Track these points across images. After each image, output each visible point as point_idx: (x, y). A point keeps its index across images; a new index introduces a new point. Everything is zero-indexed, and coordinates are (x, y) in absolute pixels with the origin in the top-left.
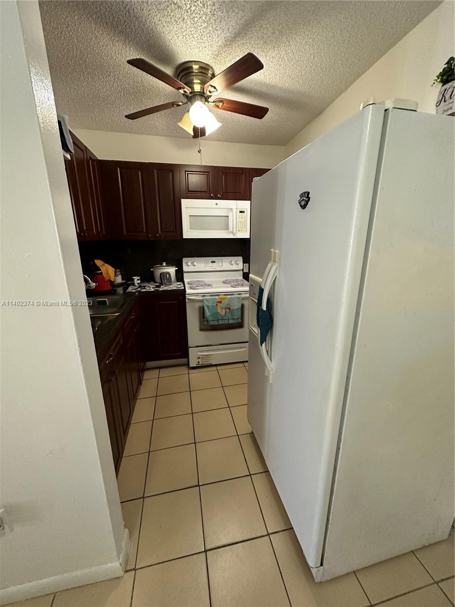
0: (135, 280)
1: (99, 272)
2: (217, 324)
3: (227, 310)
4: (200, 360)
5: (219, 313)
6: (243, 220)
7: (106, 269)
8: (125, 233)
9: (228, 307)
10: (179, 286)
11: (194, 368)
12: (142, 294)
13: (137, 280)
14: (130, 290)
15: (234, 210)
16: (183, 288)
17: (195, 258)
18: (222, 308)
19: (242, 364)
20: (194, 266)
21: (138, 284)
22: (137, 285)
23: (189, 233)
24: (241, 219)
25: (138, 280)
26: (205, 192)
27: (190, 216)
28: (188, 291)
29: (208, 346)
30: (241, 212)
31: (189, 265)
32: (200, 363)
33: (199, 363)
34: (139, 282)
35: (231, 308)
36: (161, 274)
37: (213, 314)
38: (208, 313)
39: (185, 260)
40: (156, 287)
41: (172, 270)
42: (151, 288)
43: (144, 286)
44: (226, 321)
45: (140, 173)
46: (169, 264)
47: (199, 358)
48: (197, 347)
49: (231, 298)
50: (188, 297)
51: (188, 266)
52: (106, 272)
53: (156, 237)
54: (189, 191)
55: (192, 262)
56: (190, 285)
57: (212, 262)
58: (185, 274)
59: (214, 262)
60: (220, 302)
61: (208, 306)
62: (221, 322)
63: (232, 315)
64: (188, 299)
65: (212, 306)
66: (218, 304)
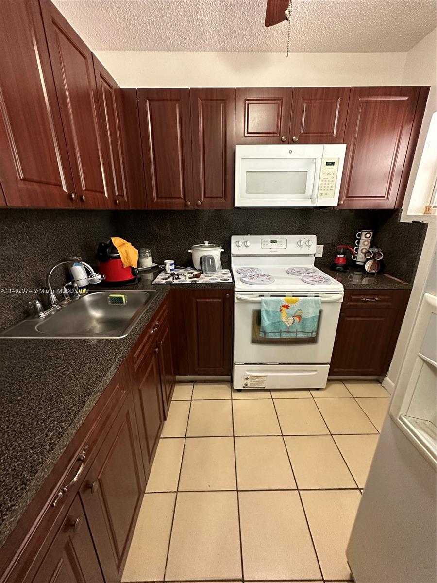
0: (167, 266)
1: (115, 255)
2: (278, 337)
3: (295, 318)
4: (248, 382)
5: (284, 322)
6: (330, 177)
7: (126, 251)
8: (155, 199)
9: (297, 314)
10: (225, 277)
11: (239, 390)
12: (174, 287)
13: (169, 264)
14: (159, 280)
15: (319, 161)
16: (231, 281)
17: (249, 236)
18: (288, 315)
19: (308, 392)
20: (247, 246)
21: (171, 270)
22: (169, 271)
23: (244, 199)
24: (326, 176)
25: (171, 265)
26: (274, 133)
27: (247, 172)
28: (239, 286)
29: (261, 364)
30: (328, 164)
31: (240, 244)
32: (248, 386)
33: (246, 385)
34: (173, 267)
35: (303, 316)
36: (201, 258)
37: (273, 323)
38: (266, 321)
39: (234, 239)
40: (193, 278)
41: (216, 253)
42: (186, 277)
43: (178, 275)
44: (292, 334)
45: (177, 105)
46: (214, 243)
47: (247, 379)
48: (246, 364)
49: (305, 301)
50: (237, 295)
51: (239, 246)
52: (125, 255)
53: (198, 205)
54: (248, 133)
55: (244, 241)
56: (240, 276)
57: (272, 242)
58: (233, 258)
59: (275, 242)
60: (287, 307)
61: (267, 312)
62: (284, 336)
63: (303, 326)
64: (238, 299)
65: (273, 312)
66: (284, 309)
